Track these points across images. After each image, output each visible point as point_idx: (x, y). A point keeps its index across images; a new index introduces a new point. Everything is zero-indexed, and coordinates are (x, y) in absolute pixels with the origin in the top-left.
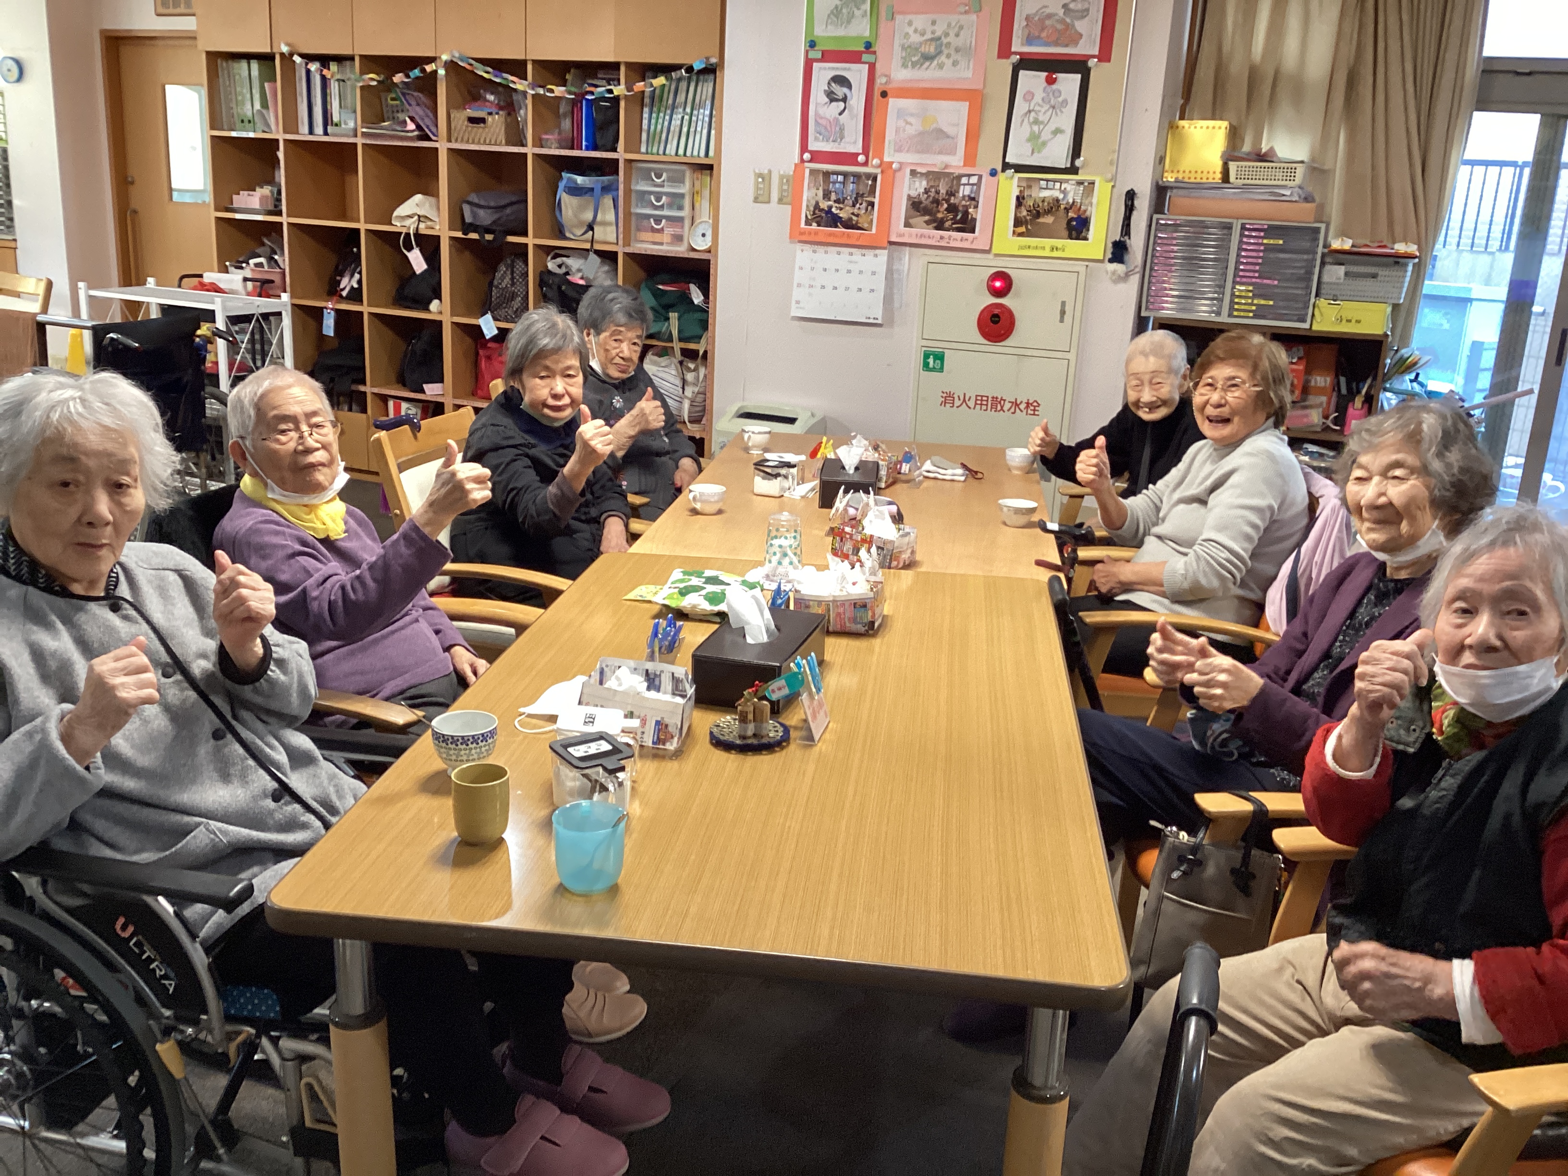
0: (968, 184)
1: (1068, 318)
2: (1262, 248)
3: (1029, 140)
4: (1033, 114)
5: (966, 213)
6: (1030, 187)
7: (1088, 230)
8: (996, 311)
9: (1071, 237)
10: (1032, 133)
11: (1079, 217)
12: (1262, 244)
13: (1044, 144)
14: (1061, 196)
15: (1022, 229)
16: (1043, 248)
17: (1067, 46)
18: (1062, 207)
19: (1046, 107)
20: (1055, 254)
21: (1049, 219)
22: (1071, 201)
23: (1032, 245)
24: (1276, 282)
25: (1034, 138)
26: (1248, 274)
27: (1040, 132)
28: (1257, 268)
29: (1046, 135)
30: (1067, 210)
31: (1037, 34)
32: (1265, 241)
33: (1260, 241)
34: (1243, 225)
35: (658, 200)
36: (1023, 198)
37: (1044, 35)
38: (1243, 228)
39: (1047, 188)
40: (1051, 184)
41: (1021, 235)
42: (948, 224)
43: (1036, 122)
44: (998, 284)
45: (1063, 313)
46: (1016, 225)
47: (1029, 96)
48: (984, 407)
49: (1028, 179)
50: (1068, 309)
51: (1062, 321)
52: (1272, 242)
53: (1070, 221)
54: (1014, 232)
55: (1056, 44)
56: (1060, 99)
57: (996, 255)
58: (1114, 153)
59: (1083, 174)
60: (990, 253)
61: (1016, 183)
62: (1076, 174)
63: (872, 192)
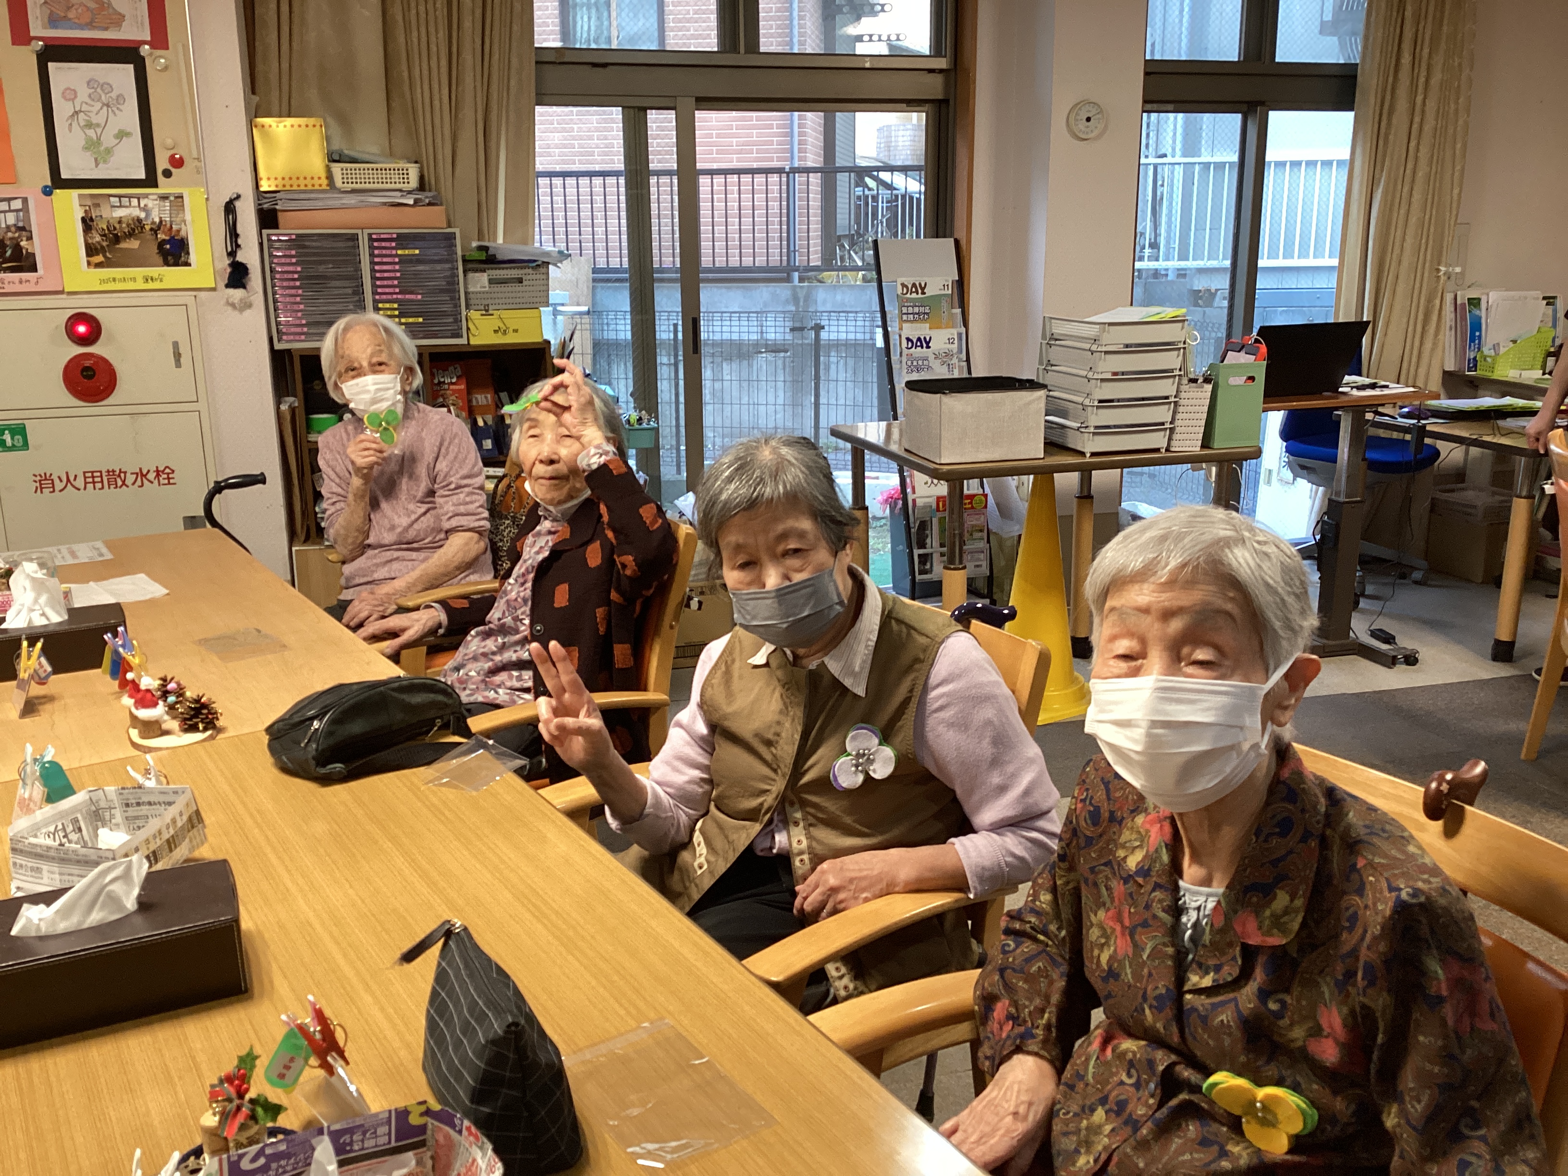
0: (10, 211)
1: (185, 360)
2: (397, 260)
3: (86, 148)
4: (81, 115)
5: (17, 248)
7: (188, 253)
8: (87, 363)
9: (167, 264)
10: (89, 140)
11: (173, 238)
12: (397, 255)
13: (109, 151)
14: (143, 215)
15: (100, 258)
16: (134, 280)
17: (106, 29)
18: (148, 228)
19: (98, 105)
20: (151, 285)
21: (133, 244)
22: (157, 220)
23: (118, 276)
24: (419, 297)
25: (92, 145)
26: (387, 290)
27: (99, 138)
28: (396, 282)
29: (108, 140)
30: (154, 231)
31: (63, 14)
32: (399, 252)
33: (394, 252)
34: (370, 235)
36: (92, 220)
37: (71, 15)
38: (371, 240)
39: (121, 206)
40: (125, 201)
41: (99, 265)
43: (89, 125)
44: (82, 329)
45: (177, 356)
46: (89, 255)
47: (71, 94)
48: (99, 485)
49: (92, 196)
50: (184, 350)
51: (178, 364)
52: (407, 252)
53: (161, 245)
54: (89, 263)
55: (90, 25)
56: (114, 95)
57: (70, 293)
58: (198, 159)
59: (165, 186)
60: (62, 292)
61: (76, 202)
62: (156, 186)
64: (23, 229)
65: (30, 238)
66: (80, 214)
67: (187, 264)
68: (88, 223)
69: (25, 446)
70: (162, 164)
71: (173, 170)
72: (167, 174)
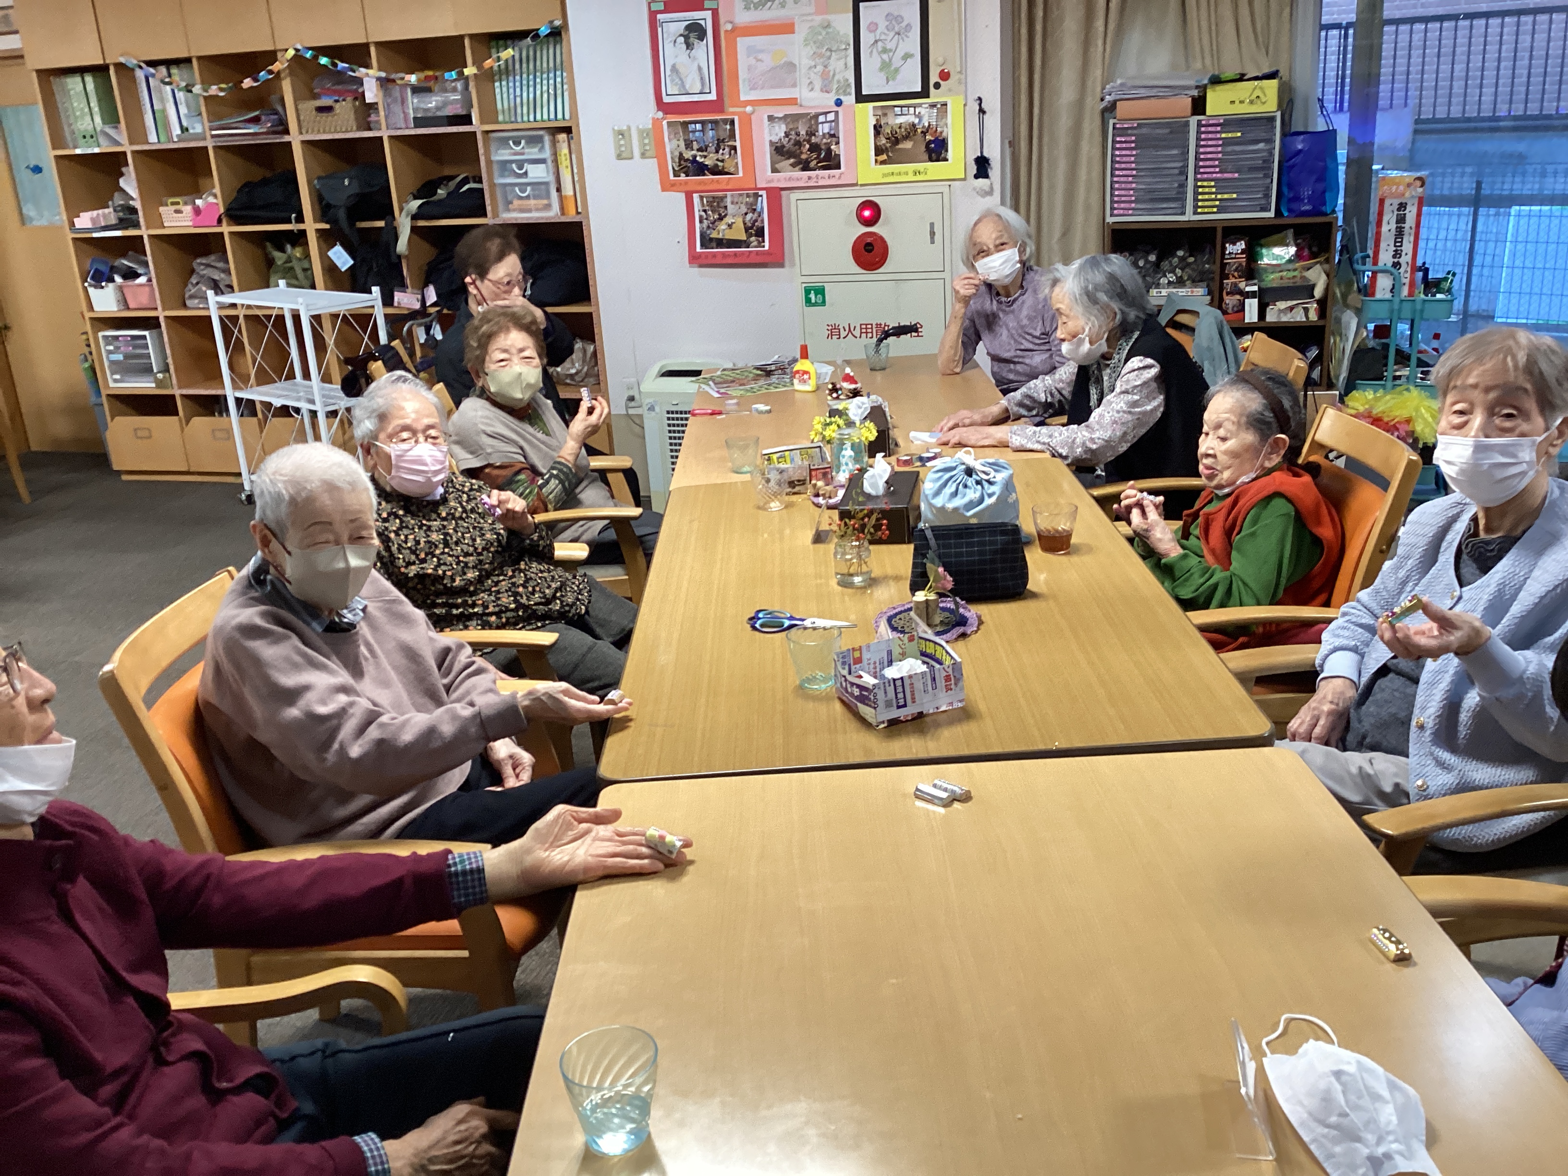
0: (826, 122)
1: (938, 237)
2: (1220, 142)
3: (881, 70)
4: (880, 44)
5: (829, 151)
7: (947, 150)
8: (869, 240)
9: (931, 160)
10: (883, 62)
12: (1221, 138)
13: (897, 70)
14: (916, 121)
16: (907, 173)
18: (919, 131)
19: (892, 34)
20: (918, 178)
21: (907, 145)
22: (926, 124)
23: (896, 171)
24: (1237, 175)
25: (885, 66)
26: (1208, 170)
27: (890, 60)
28: (1217, 163)
29: (897, 62)
30: (924, 133)
32: (1223, 135)
33: (1218, 136)
34: (1199, 122)
35: (521, 168)
36: (881, 126)
38: (1199, 125)
39: (902, 115)
40: (905, 110)
43: (885, 51)
44: (867, 213)
45: (932, 234)
47: (873, 26)
48: (870, 335)
49: (884, 107)
50: (938, 229)
51: (933, 242)
52: (1230, 135)
53: (928, 144)
54: (876, 161)
56: (904, 25)
57: (862, 185)
58: (960, 72)
59: (935, 96)
60: (856, 185)
61: (871, 112)
62: (928, 97)
63: (732, 136)
64: (833, 136)
65: (838, 143)
66: (874, 122)
67: (946, 160)
68: (878, 129)
69: (824, 303)
70: (934, 78)
71: (942, 82)
72: (937, 86)
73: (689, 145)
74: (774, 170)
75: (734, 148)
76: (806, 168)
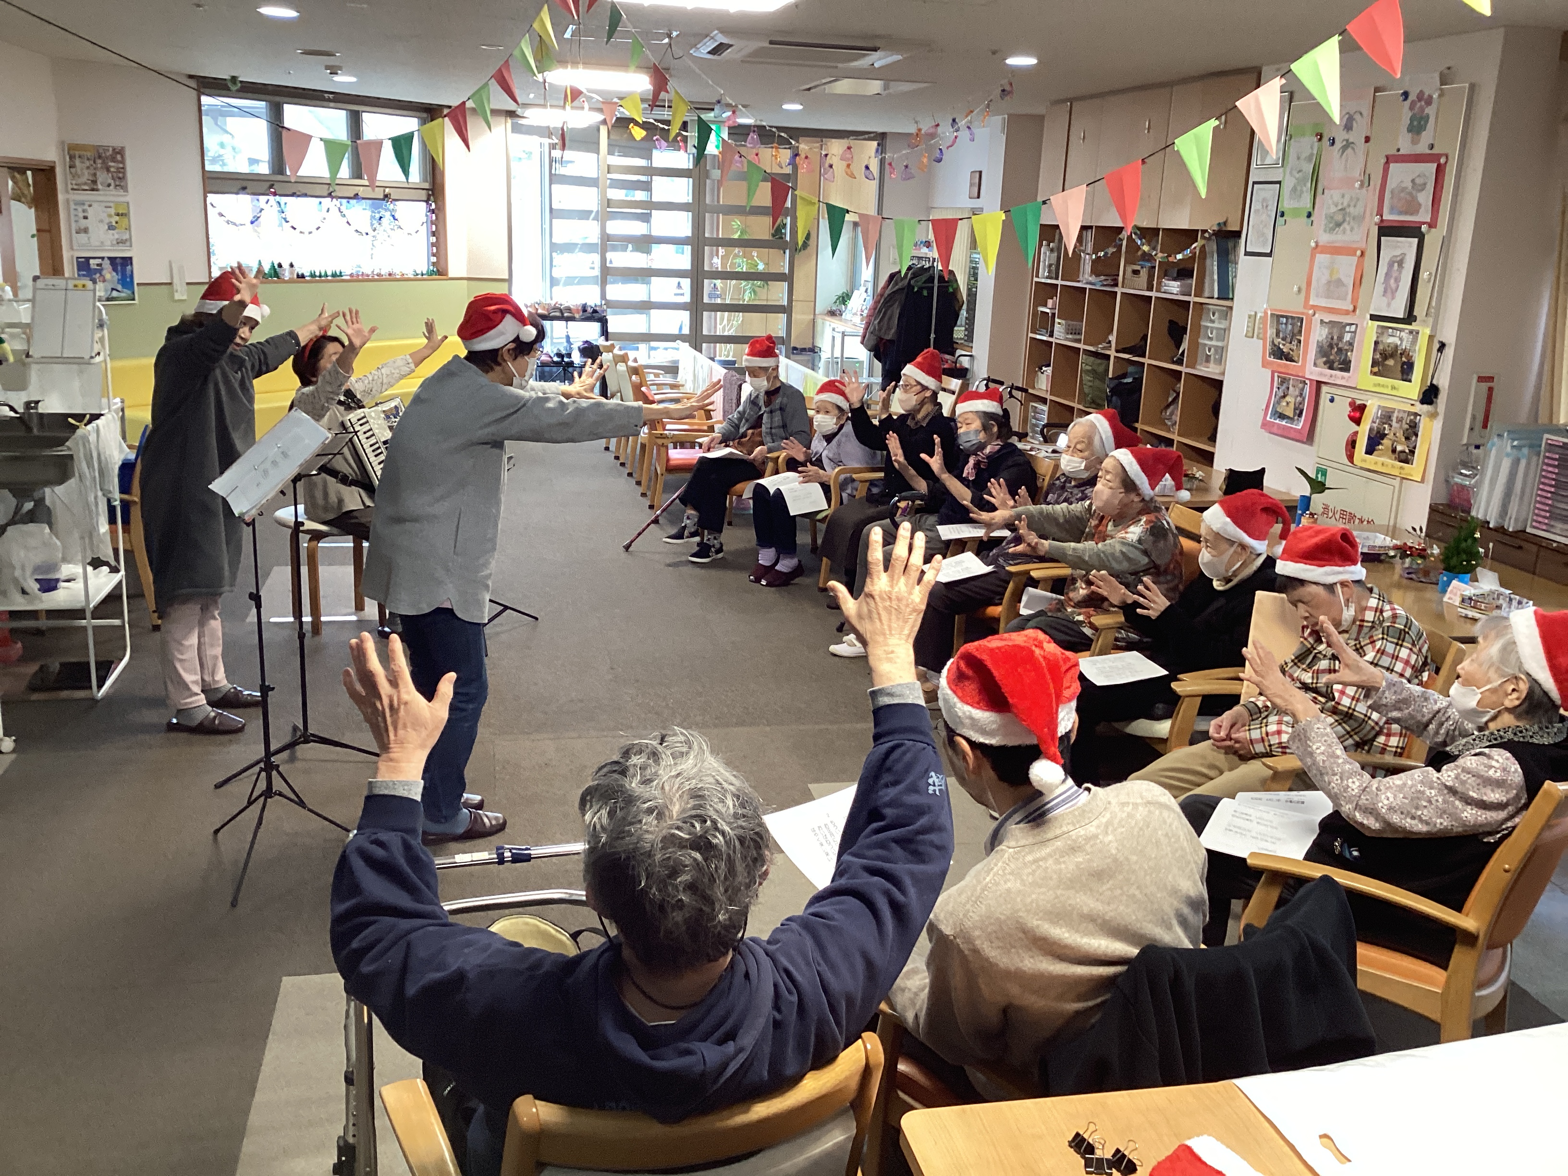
0: (1350, 332)
5: (1346, 356)
6: (1382, 333)
7: (1412, 373)
9: (1403, 379)
11: (1408, 361)
14: (1399, 343)
15: (1376, 369)
16: (1388, 387)
17: (1411, 214)
18: (1399, 352)
20: (1394, 392)
21: (1391, 362)
22: (1404, 348)
23: (1381, 383)
30: (1402, 355)
31: (1397, 205)
35: (1212, 333)
36: (1378, 342)
37: (1400, 205)
39: (1392, 336)
40: (1394, 332)
41: (1375, 374)
42: (1336, 365)
46: (1373, 366)
49: (1382, 327)
53: (1403, 365)
54: (1371, 372)
55: (1406, 213)
57: (1359, 390)
59: (1413, 325)
60: (1356, 388)
61: (1374, 330)
62: (1409, 324)
63: (1300, 332)
64: (1351, 344)
65: (1352, 351)
67: (1410, 381)
68: (1376, 343)
73: (1278, 335)
74: (1315, 365)
75: (1300, 341)
76: (1331, 368)
